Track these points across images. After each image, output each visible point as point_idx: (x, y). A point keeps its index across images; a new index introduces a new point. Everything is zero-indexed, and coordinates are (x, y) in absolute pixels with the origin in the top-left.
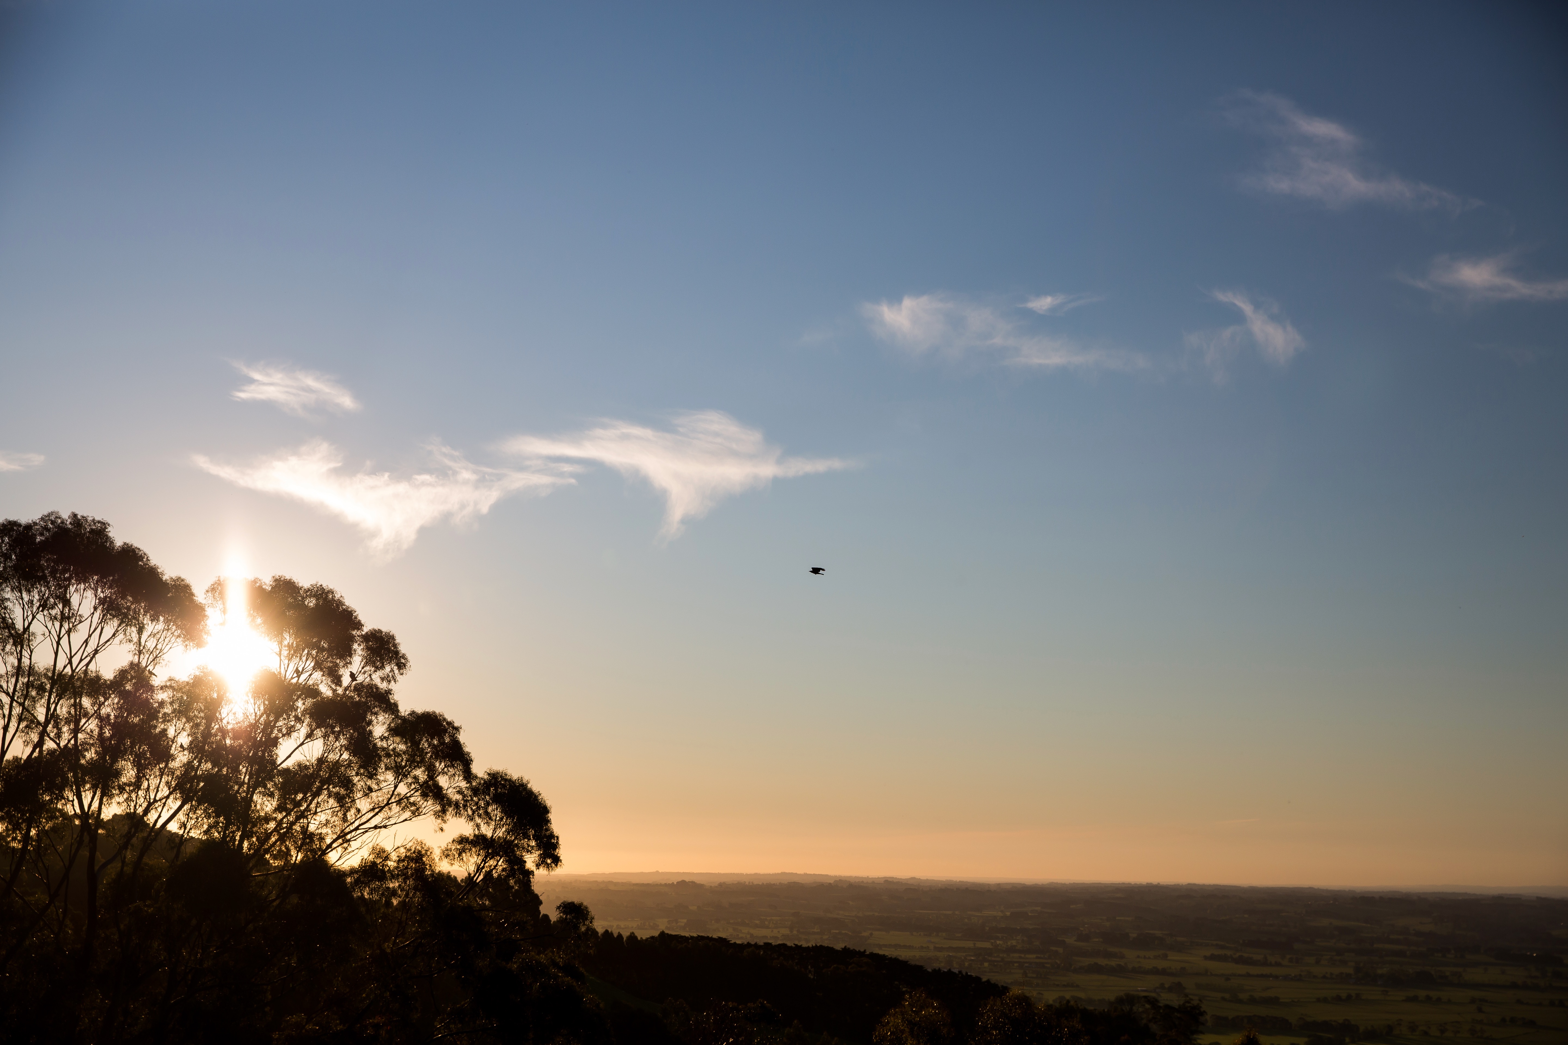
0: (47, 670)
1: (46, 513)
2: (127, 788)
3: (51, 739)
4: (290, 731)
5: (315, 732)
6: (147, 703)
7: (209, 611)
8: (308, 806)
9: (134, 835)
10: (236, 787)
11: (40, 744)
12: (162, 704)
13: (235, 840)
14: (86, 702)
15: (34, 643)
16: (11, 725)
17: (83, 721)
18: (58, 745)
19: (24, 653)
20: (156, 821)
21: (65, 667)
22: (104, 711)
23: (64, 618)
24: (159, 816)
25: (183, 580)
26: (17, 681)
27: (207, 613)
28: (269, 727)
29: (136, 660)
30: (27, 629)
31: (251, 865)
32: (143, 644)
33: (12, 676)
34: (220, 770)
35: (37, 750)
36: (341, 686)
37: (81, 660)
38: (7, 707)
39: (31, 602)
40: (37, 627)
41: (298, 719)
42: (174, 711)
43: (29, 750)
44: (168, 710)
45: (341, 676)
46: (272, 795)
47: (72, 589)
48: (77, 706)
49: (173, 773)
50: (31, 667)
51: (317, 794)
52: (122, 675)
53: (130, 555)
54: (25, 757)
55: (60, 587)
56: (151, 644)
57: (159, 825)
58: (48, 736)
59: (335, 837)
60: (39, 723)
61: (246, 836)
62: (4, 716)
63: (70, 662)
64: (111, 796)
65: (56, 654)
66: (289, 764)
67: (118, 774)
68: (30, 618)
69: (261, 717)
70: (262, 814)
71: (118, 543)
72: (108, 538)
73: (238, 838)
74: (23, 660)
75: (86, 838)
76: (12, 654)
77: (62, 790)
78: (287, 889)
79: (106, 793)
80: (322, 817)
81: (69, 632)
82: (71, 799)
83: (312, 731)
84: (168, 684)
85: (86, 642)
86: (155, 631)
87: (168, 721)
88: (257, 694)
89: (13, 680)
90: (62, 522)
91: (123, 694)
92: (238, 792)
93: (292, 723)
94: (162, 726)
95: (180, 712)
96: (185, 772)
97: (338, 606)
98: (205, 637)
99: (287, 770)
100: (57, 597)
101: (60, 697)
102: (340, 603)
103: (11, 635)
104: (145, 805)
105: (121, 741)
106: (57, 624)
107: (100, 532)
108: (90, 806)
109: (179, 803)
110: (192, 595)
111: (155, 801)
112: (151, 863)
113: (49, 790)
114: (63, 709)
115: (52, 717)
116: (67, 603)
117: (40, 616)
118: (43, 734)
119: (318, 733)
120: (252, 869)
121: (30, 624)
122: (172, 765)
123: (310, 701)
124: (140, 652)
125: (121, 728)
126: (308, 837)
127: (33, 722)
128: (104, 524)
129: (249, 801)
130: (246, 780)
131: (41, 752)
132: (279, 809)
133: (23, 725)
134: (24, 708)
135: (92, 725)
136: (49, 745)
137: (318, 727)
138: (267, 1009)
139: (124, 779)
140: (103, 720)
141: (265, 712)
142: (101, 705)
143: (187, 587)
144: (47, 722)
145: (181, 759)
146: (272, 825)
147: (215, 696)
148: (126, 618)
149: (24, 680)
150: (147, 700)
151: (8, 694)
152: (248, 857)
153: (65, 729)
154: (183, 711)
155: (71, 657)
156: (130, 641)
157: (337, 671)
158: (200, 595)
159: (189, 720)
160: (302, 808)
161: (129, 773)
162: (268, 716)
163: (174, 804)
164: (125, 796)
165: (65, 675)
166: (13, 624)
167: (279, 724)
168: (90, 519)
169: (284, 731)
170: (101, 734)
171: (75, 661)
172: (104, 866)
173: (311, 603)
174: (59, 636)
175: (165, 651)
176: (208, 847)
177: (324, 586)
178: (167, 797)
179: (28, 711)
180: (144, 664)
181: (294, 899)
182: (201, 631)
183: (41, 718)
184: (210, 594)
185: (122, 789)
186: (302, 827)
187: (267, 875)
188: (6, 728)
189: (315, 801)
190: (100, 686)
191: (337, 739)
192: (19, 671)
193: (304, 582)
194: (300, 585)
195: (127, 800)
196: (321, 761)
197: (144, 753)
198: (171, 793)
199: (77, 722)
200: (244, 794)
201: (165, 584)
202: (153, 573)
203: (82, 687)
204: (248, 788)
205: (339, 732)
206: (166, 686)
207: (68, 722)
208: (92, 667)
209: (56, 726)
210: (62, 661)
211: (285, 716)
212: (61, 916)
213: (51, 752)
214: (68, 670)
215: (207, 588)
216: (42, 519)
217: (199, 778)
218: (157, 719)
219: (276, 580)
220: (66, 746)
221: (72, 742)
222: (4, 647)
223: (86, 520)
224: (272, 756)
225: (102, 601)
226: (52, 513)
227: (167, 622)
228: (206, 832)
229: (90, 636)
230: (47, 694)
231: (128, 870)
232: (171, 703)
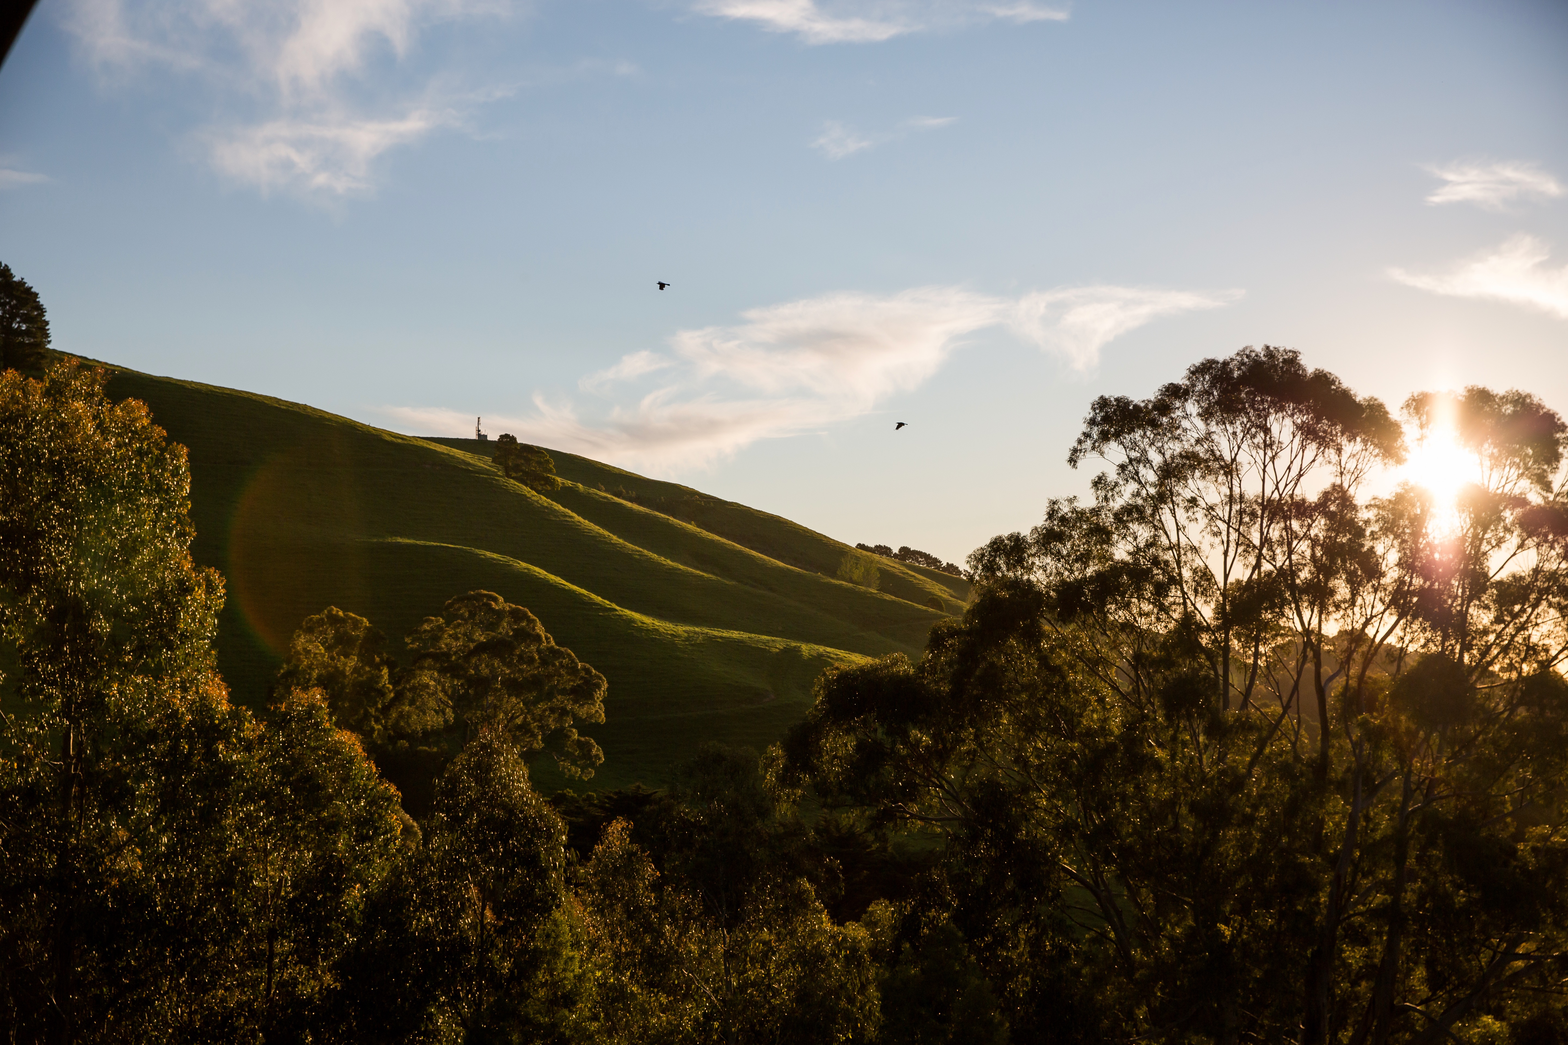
0: (1258, 497)
1: (1241, 348)
2: (1343, 606)
3: (1268, 561)
4: (1500, 542)
5: (1526, 542)
6: (1352, 523)
7: (1405, 428)
8: (1529, 617)
9: (1354, 651)
10: (1450, 601)
11: (1258, 566)
12: (1367, 522)
13: (1455, 653)
14: (1295, 525)
15: (1242, 473)
16: (1230, 549)
17: (1295, 543)
18: (1275, 566)
19: (1234, 482)
20: (1375, 636)
21: (1273, 493)
22: (1313, 533)
23: (1268, 445)
24: (1377, 631)
25: (1376, 400)
26: (1231, 510)
27: (1403, 430)
28: (1477, 540)
29: (1338, 482)
30: (1234, 460)
31: (1474, 678)
32: (1343, 466)
33: (1226, 504)
34: (1432, 584)
35: (1256, 572)
36: (1552, 492)
37: (1286, 485)
38: (1224, 533)
39: (1234, 433)
40: (1243, 457)
41: (1507, 529)
42: (1381, 529)
43: (1248, 572)
44: (1375, 528)
45: (1550, 483)
46: (1487, 607)
47: (1272, 418)
48: (1288, 528)
49: (1385, 590)
50: (1241, 496)
51: (1535, 606)
52: (1326, 496)
53: (1322, 380)
54: (1245, 579)
55: (1259, 416)
56: (1351, 465)
57: (1377, 640)
58: (1265, 558)
59: (1560, 648)
60: (1254, 547)
61: (1467, 647)
62: (1223, 542)
63: (1277, 488)
64: (1328, 614)
65: (1263, 480)
66: (1503, 575)
67: (1332, 592)
68: (1236, 449)
69: (1468, 530)
70: (1481, 627)
71: (1310, 370)
72: (1300, 365)
73: (1457, 651)
74: (1234, 489)
75: (1310, 654)
76: (1224, 484)
77: (1281, 608)
78: (1514, 702)
79: (1323, 610)
80: (1544, 629)
81: (1273, 459)
82: (1291, 617)
83: (1523, 541)
84: (1373, 503)
85: (1289, 468)
86: (1354, 452)
87: (1377, 539)
88: (1462, 508)
89: (1227, 508)
90: (1257, 356)
91: (1330, 516)
92: (1451, 605)
93: (1502, 534)
94: (1371, 544)
95: (1387, 529)
96: (1398, 586)
97: (1537, 410)
98: (1404, 453)
99: (1500, 583)
100: (1257, 427)
101: (1271, 521)
102: (1540, 407)
103: (1222, 467)
104: (1363, 620)
105: (1333, 561)
106: (1261, 452)
107: (1292, 361)
108: (1309, 624)
109: (1395, 618)
110: (1386, 413)
111: (1372, 617)
112: (1374, 676)
113: (1272, 608)
114: (1275, 532)
115: (1266, 541)
116: (1267, 431)
117: (1244, 446)
118: (1259, 557)
119: (1530, 542)
120: (1476, 681)
121: (1236, 455)
122: (1383, 581)
123: (1519, 511)
124: (1342, 473)
125: (1331, 549)
126: (1532, 650)
127: (1249, 545)
128: (1295, 352)
129: (1463, 615)
130: (1460, 594)
131: (1259, 573)
132: (1498, 620)
133: (1240, 549)
134: (1240, 533)
135: (1303, 547)
136: (1266, 567)
137: (1529, 536)
138: (1509, 820)
139: (1338, 597)
140: (1315, 542)
141: (1472, 526)
142: (1309, 526)
143: (1381, 406)
144: (1262, 545)
145: (1391, 574)
146: (1492, 638)
147: (1418, 511)
148: (1323, 441)
149: (1236, 507)
150: (1352, 520)
151: (1225, 521)
152: (1471, 670)
153: (1278, 551)
154: (1389, 527)
155: (1278, 483)
156: (1330, 462)
157: (1546, 477)
158: (1395, 412)
159: (1396, 536)
160: (1522, 620)
161: (1342, 590)
162: (1475, 529)
163: (1390, 619)
164: (1342, 612)
165: (1274, 500)
166: (1221, 455)
167: (1487, 536)
168: (1281, 349)
169: (1494, 543)
170: (1313, 555)
171: (1281, 486)
172: (1331, 678)
173: (1509, 409)
174: (1264, 464)
175: (1365, 471)
176: (1427, 661)
177: (1520, 391)
178: (1383, 613)
179: (1244, 536)
180: (1346, 485)
181: (1522, 713)
182: (1399, 448)
183: (1257, 542)
184: (1405, 411)
185: (1337, 607)
186: (1524, 639)
187: (1491, 687)
188: (1226, 554)
189: (1535, 613)
190: (1305, 509)
191: (1552, 547)
192: (1231, 499)
193: (1499, 388)
194: (1495, 393)
195: (1343, 617)
196: (1536, 571)
197: (1356, 570)
198: (1385, 610)
199: (1289, 544)
200: (1459, 608)
201: (1359, 406)
202: (1345, 396)
203: (1290, 510)
204: (1463, 601)
205: (1554, 541)
206: (1371, 505)
207: (1281, 543)
208: (1298, 491)
209: (1271, 549)
210: (1270, 487)
211: (1492, 527)
212: (1296, 726)
213: (1269, 574)
214: (1276, 496)
215: (1401, 405)
216: (1238, 354)
217: (1413, 593)
218: (1364, 536)
219: (1469, 391)
220: (1281, 567)
221: (1287, 563)
222: (1217, 478)
223: (1278, 351)
224: (1483, 569)
225: (1299, 427)
226: (1246, 348)
227: (1365, 442)
228: (1423, 647)
229: (1292, 462)
230: (1259, 519)
231: (1353, 683)
232: (1377, 521)
